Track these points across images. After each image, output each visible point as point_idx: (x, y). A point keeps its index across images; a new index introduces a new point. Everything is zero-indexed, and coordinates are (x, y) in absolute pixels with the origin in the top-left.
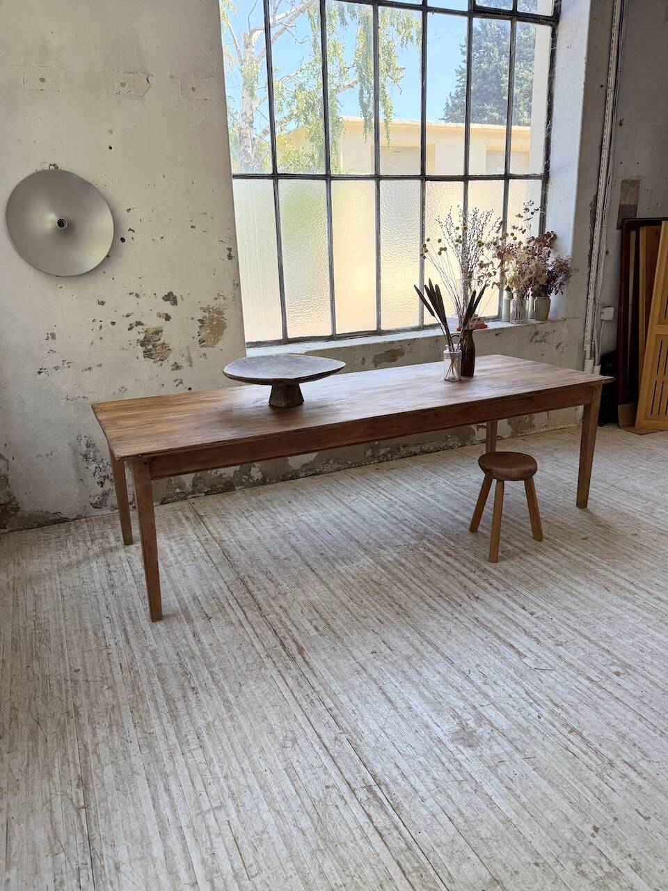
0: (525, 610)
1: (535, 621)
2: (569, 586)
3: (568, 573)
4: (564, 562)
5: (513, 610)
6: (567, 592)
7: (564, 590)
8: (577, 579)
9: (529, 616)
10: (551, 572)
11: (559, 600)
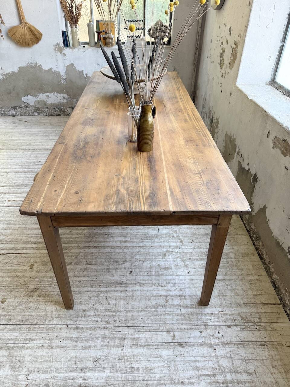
0: (13, 200)
1: (5, 199)
2: (7, 224)
3: (16, 232)
4: (24, 237)
5: (18, 197)
6: (5, 220)
7: (8, 220)
8: (8, 232)
9: (9, 199)
10: (24, 226)
11: (5, 214)
